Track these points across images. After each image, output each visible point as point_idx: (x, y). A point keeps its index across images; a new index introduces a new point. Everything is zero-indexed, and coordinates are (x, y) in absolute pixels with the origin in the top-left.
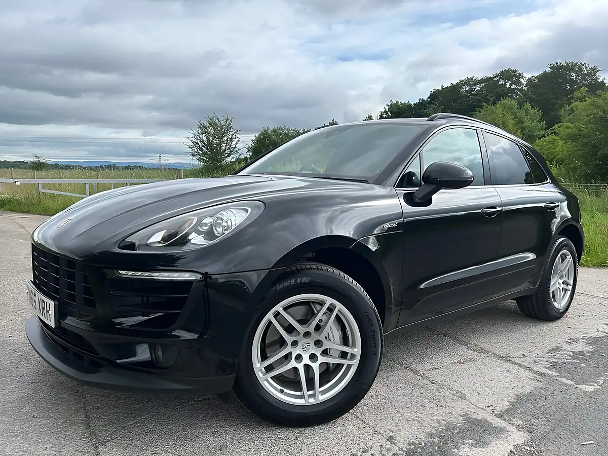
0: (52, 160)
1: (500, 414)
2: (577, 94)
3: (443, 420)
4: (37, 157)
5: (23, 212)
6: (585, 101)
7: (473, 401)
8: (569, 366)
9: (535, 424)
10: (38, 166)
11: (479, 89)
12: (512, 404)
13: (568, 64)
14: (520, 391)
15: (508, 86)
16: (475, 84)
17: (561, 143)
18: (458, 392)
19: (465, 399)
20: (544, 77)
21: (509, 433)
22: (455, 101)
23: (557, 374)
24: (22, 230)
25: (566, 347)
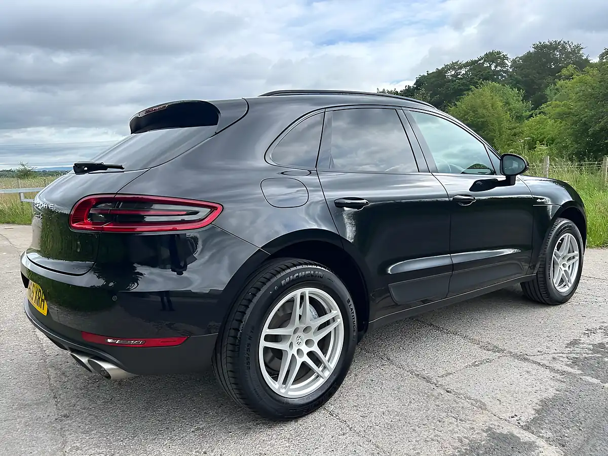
0: (39, 167)
1: (526, 425)
2: (564, 72)
3: (465, 437)
4: (23, 165)
5: (8, 223)
6: (573, 78)
7: (495, 411)
8: (592, 362)
9: (566, 435)
10: (25, 174)
11: (464, 72)
12: (537, 411)
13: (551, 43)
14: (545, 395)
15: (493, 68)
16: (461, 68)
17: (551, 122)
18: (476, 401)
19: (486, 409)
20: (528, 57)
21: (540, 449)
22: (441, 86)
23: (580, 372)
24: (6, 243)
25: (584, 339)
